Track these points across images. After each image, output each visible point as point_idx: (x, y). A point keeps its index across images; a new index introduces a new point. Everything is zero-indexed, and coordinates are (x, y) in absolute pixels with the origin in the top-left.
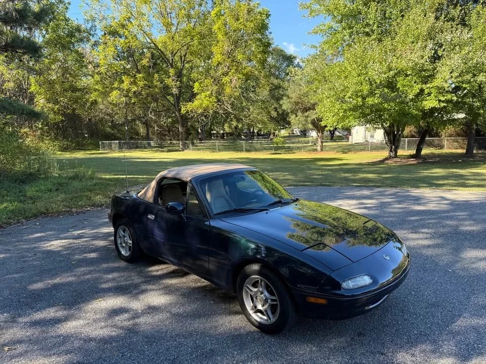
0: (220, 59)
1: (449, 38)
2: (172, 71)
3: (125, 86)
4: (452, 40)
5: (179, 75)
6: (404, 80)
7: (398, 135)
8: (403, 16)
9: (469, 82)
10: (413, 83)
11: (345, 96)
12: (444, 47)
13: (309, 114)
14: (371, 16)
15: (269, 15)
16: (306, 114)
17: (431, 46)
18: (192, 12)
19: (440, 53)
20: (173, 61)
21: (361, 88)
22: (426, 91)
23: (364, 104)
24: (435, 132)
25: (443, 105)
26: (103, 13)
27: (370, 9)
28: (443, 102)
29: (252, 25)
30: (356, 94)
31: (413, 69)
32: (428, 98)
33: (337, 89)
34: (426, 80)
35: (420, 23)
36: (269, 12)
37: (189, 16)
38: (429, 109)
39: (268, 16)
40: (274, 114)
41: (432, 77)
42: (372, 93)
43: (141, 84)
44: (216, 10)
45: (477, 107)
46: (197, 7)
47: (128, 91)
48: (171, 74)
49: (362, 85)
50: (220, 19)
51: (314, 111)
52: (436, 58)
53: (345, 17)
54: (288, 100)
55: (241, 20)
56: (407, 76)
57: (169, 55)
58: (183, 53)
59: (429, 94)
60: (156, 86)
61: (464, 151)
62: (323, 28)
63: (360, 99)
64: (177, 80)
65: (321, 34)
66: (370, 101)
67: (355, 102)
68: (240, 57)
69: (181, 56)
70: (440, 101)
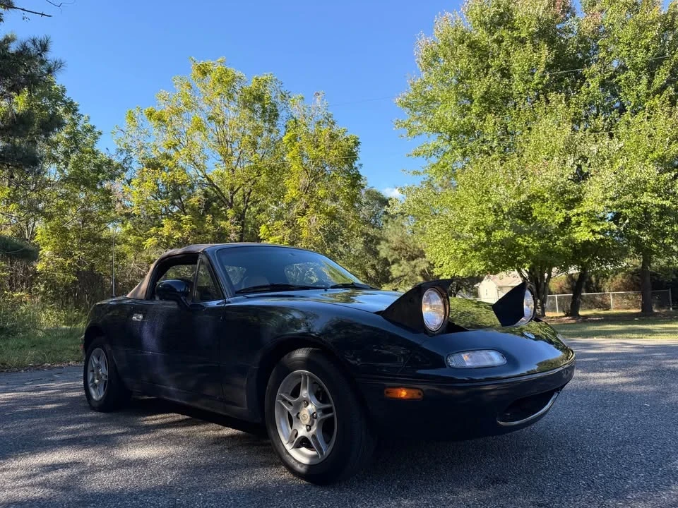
0: (294, 195)
1: (594, 148)
2: (230, 212)
3: (165, 231)
4: (599, 152)
5: (241, 217)
6: (542, 206)
7: (543, 284)
8: (530, 129)
9: (630, 205)
10: (554, 210)
11: (463, 229)
12: (589, 162)
13: (417, 263)
14: (490, 130)
15: (359, 143)
16: (413, 263)
17: (571, 162)
18: (260, 141)
19: (585, 170)
20: (232, 201)
21: (484, 219)
22: (574, 220)
23: (489, 240)
24: (594, 286)
25: (599, 237)
26: (142, 141)
27: (487, 122)
28: (599, 233)
29: (336, 153)
30: (477, 228)
31: (551, 190)
32: (577, 229)
33: (450, 221)
34: (571, 204)
35: (553, 136)
36: (358, 139)
37: (254, 145)
38: (580, 243)
39: (357, 144)
40: (372, 273)
41: (578, 200)
42: (498, 226)
43: (187, 228)
44: (289, 135)
45: (647, 241)
46: (265, 134)
47: (170, 237)
48: (230, 216)
49: (484, 214)
50: (294, 145)
51: (424, 259)
52: (581, 176)
53: (454, 133)
54: (387, 245)
55: (322, 147)
56: (544, 200)
57: (228, 193)
58: (247, 190)
59: (579, 224)
60: (208, 231)
61: (640, 311)
62: (428, 148)
63: (483, 234)
64: (237, 224)
65: (425, 157)
66: (498, 235)
67: (477, 237)
68: (321, 193)
69: (244, 196)
70: (594, 232)
